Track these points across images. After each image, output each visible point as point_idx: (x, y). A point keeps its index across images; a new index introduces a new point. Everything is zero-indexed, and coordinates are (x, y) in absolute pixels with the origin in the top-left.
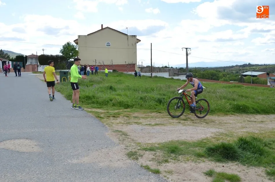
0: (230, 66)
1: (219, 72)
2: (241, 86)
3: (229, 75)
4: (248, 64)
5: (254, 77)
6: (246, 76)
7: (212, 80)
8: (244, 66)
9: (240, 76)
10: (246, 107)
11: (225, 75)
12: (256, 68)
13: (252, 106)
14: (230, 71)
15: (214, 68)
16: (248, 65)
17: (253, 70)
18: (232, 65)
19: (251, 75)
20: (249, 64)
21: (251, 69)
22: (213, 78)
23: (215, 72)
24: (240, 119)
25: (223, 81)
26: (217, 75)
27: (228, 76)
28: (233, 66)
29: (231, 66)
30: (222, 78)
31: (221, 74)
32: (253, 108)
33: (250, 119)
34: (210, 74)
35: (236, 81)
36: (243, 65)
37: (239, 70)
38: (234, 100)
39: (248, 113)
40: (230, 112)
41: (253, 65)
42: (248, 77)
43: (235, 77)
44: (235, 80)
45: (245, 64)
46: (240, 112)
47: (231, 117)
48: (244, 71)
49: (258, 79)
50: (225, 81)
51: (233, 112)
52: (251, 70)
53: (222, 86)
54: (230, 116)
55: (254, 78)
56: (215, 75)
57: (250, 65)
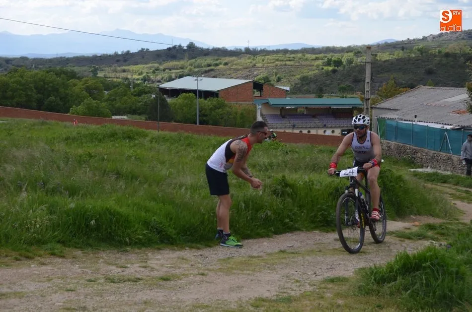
0: (116, 55)
1: (73, 75)
2: (138, 134)
3: (112, 92)
4: (185, 45)
5: (205, 98)
6: (175, 93)
7: (39, 109)
8: (173, 53)
9: (154, 96)
10: (118, 221)
11: (96, 88)
12: (217, 65)
13: (143, 214)
14: (118, 75)
15: (50, 61)
16: (184, 50)
17: (206, 72)
18: (125, 50)
19: (194, 92)
20: (191, 46)
21: (199, 66)
22: (46, 102)
23: (52, 77)
24: (79, 271)
25: (84, 114)
26: (62, 90)
27: (106, 93)
28: (128, 53)
29: (120, 53)
30: (79, 100)
31: (78, 87)
32: (146, 224)
33: (120, 270)
34: (32, 85)
35: (140, 114)
36: (169, 49)
37: (154, 72)
38: (73, 192)
39: (126, 244)
40: (45, 243)
41: (206, 53)
42: (186, 98)
43: (136, 97)
44: (133, 112)
45: (174, 47)
46: (91, 241)
47: (43, 264)
48: (173, 76)
49: (221, 106)
50: (94, 114)
51: (59, 242)
52: (196, 70)
53: (64, 136)
54: (43, 260)
55: (208, 103)
56: (56, 90)
57: (193, 51)
